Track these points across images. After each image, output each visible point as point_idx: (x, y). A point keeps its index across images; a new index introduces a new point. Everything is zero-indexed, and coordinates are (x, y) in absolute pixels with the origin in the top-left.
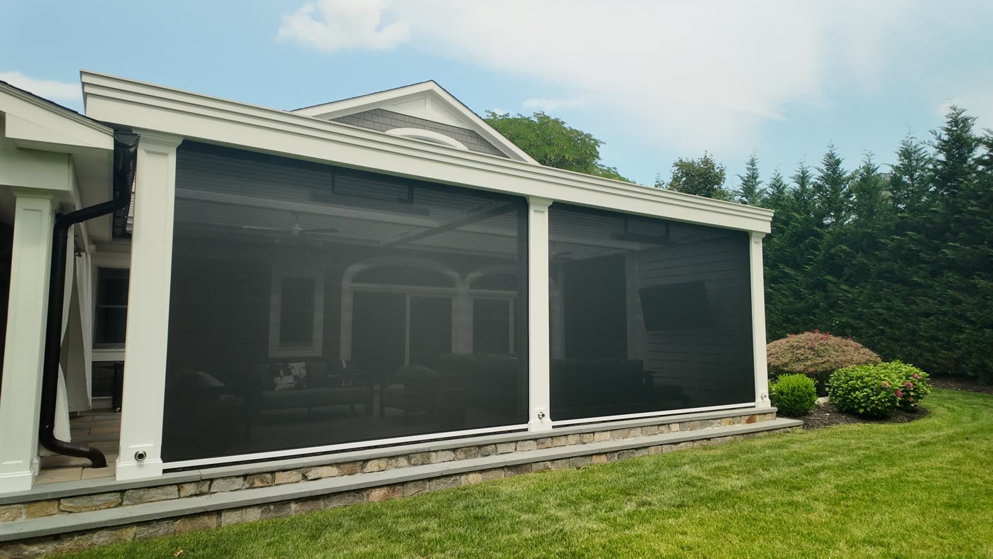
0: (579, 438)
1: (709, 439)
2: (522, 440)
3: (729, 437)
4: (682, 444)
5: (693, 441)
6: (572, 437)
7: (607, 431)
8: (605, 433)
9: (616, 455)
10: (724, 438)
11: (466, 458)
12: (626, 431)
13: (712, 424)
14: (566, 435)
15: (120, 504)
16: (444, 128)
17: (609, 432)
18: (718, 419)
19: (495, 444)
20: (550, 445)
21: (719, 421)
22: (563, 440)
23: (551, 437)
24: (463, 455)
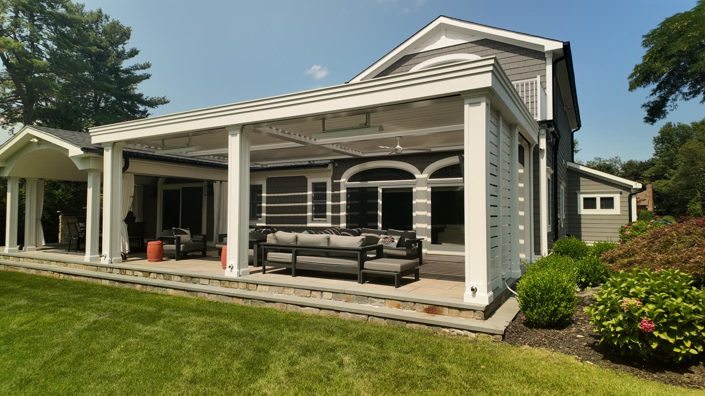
0: (245, 285)
1: (339, 311)
2: (213, 279)
3: (363, 316)
4: (307, 308)
5: (320, 309)
6: (242, 284)
7: (267, 285)
8: (265, 286)
9: (250, 301)
10: (357, 315)
11: (186, 282)
12: (282, 288)
13: (373, 302)
14: (238, 282)
15: (97, 271)
16: (458, 47)
17: (268, 287)
18: (382, 299)
19: (199, 278)
20: (228, 286)
21: (383, 301)
22: (236, 285)
23: (230, 281)
24: (184, 280)
